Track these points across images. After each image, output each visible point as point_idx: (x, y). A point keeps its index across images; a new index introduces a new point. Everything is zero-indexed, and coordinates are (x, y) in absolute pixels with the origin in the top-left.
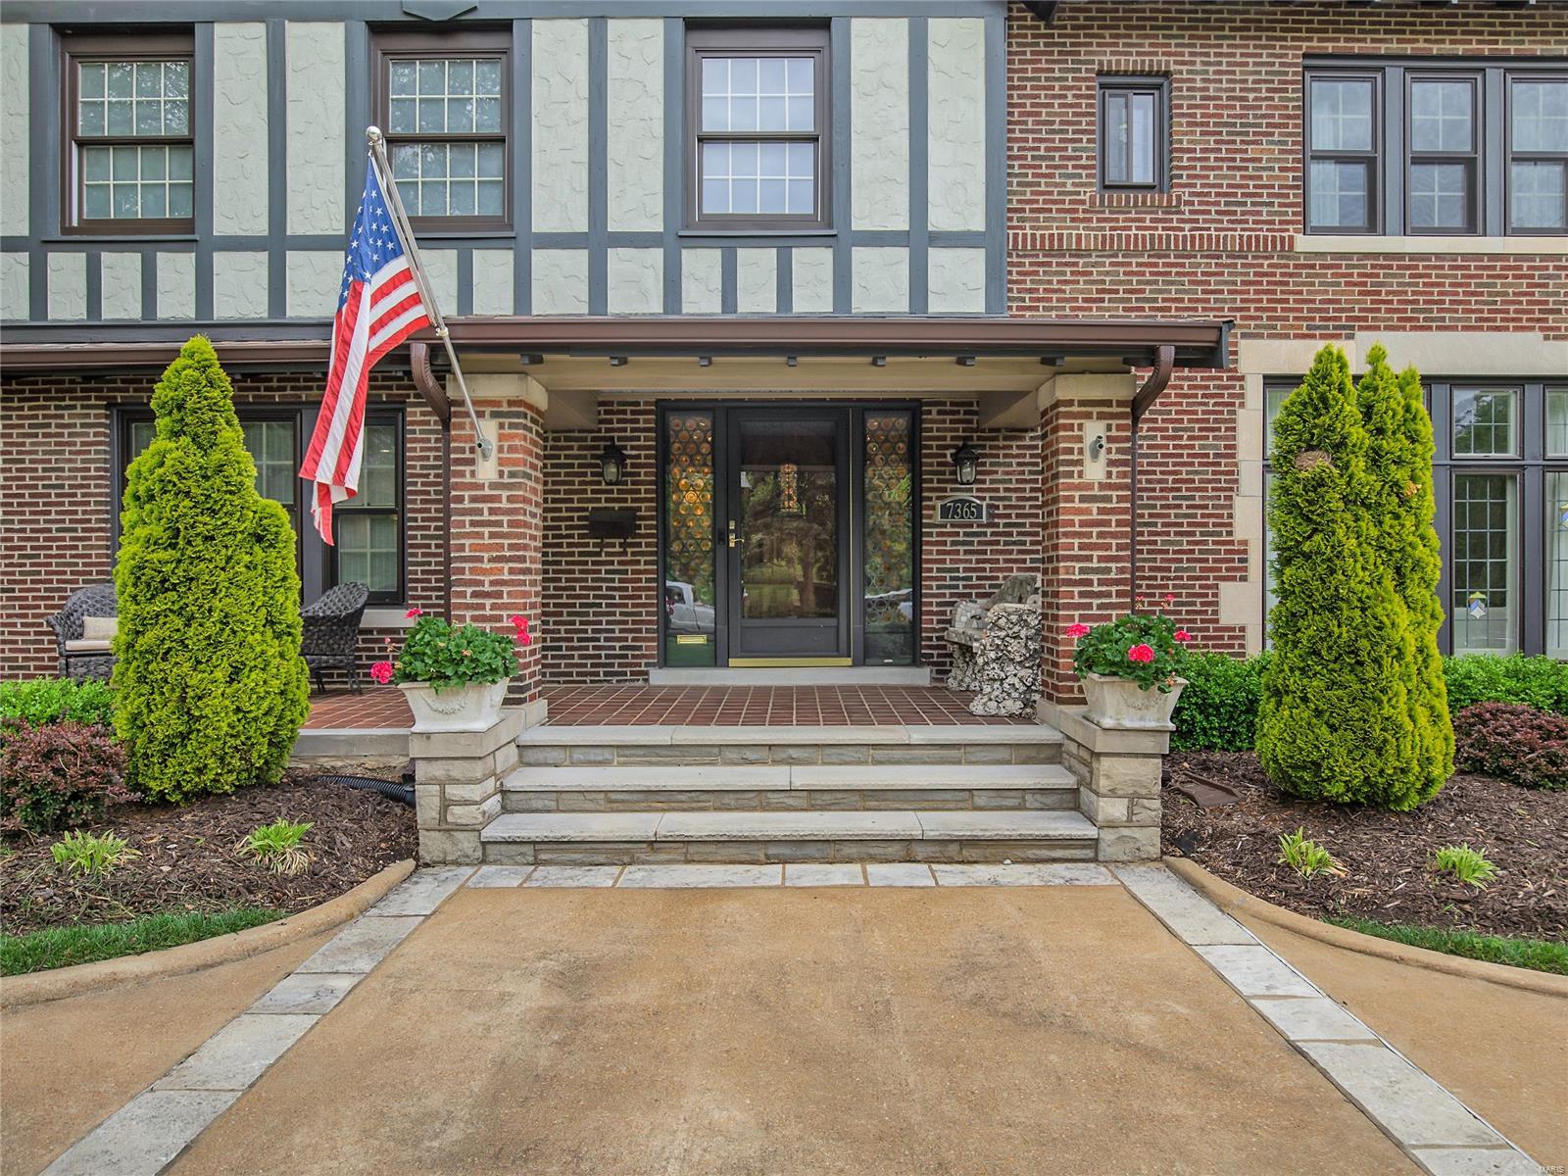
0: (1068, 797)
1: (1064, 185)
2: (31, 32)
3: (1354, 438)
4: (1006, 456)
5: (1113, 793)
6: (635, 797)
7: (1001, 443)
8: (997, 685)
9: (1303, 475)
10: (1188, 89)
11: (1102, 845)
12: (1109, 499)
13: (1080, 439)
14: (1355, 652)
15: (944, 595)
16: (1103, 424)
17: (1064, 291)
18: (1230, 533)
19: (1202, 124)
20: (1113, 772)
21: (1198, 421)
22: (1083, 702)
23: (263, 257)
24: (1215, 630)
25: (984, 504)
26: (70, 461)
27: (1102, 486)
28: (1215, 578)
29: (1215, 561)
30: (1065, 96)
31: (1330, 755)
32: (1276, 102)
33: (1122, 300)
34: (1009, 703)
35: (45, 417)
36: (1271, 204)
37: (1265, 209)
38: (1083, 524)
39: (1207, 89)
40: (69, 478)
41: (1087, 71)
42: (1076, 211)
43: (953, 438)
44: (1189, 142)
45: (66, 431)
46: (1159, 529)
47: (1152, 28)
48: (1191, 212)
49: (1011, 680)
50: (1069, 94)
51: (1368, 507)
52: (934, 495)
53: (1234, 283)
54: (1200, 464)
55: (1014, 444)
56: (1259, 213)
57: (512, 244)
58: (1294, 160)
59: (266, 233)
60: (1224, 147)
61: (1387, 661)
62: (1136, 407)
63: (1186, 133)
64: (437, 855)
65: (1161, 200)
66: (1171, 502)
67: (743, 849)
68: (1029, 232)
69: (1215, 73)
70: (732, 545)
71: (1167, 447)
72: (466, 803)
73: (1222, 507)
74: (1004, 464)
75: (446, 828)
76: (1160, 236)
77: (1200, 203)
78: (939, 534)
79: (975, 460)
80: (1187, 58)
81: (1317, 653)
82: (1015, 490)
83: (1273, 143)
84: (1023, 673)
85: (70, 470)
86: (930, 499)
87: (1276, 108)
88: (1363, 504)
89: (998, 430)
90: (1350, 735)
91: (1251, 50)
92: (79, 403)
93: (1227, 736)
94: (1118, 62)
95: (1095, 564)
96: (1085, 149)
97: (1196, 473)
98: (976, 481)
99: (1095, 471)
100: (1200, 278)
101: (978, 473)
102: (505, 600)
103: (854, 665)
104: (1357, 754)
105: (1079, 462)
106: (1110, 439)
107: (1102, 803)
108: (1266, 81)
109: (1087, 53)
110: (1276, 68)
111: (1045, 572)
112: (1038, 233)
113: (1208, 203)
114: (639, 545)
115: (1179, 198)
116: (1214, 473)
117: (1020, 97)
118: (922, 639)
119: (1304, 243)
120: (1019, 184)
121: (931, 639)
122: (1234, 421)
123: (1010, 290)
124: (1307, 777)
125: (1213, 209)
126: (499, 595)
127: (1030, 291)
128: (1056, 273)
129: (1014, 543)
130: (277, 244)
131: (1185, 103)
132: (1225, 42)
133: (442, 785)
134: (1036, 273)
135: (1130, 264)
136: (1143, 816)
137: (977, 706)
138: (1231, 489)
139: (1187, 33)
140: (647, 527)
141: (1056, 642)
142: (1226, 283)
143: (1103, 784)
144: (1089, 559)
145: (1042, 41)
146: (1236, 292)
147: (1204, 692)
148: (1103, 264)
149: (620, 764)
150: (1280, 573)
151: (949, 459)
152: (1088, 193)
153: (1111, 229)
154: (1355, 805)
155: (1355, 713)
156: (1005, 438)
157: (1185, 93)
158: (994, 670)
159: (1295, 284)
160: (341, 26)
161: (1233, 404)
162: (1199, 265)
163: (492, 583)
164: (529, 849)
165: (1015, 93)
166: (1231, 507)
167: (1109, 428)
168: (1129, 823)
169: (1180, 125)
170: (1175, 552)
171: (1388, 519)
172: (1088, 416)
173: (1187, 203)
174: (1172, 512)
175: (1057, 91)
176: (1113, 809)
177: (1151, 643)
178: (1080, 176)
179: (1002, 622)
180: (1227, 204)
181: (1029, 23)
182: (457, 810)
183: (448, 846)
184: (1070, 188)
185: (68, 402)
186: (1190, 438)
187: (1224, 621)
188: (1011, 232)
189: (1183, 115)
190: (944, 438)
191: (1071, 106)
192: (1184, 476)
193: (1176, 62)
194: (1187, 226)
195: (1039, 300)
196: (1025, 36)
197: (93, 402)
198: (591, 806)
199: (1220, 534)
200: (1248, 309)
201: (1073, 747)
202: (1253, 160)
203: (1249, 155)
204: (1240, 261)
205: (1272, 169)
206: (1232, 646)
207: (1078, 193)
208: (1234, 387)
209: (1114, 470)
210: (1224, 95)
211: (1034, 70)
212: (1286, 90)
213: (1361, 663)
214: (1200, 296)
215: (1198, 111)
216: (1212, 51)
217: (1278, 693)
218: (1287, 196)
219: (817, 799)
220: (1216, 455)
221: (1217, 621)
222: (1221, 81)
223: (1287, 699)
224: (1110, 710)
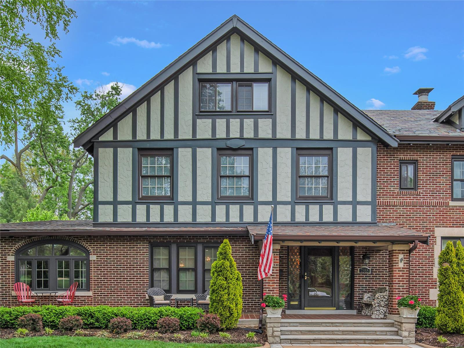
0: (396, 333)
1: (391, 189)
2: (133, 150)
3: (454, 261)
4: (375, 257)
5: (405, 330)
6: (307, 332)
7: (374, 254)
8: (378, 312)
9: (444, 267)
10: (422, 164)
11: (403, 341)
12: (404, 271)
13: (398, 258)
14: (453, 303)
15: (360, 292)
16: (403, 255)
17: (390, 215)
18: (432, 277)
19: (426, 173)
20: (405, 326)
21: (424, 248)
22: (399, 314)
23: (191, 206)
24: (429, 301)
25: (370, 269)
26: (139, 257)
27: (403, 268)
28: (429, 288)
29: (428, 283)
30: (391, 166)
31: (449, 323)
32: (445, 168)
33: (405, 218)
34: (381, 315)
35: (133, 245)
36: (443, 193)
37: (442, 195)
38: (398, 276)
39: (427, 164)
40: (139, 261)
41: (397, 160)
42: (394, 195)
43: (362, 252)
44: (422, 178)
45: (138, 249)
46: (414, 275)
47: (413, 149)
48: (423, 195)
49: (381, 310)
50: (392, 166)
51: (457, 274)
52: (357, 266)
53: (434, 213)
54: (425, 259)
55: (378, 254)
56: (440, 196)
57: (253, 204)
58: (449, 182)
59: (191, 201)
60: (431, 179)
61: (459, 304)
62: (410, 251)
63: (422, 176)
64: (272, 342)
65: (415, 193)
66: (417, 269)
67: (332, 341)
68: (382, 200)
69: (429, 160)
70: (306, 279)
71: (416, 255)
72: (277, 331)
73: (431, 270)
74: (375, 259)
75: (273, 336)
76: (415, 202)
77: (425, 193)
78: (359, 276)
79: (369, 258)
80: (422, 157)
81: (446, 303)
82: (378, 265)
83: (444, 178)
84: (384, 309)
85: (140, 259)
86: (356, 268)
87: (444, 169)
88: (456, 273)
89: (374, 250)
90: (452, 319)
91: (438, 155)
92: (142, 242)
93: (430, 325)
94: (405, 158)
95: (401, 285)
96: (396, 180)
97: (424, 261)
98: (369, 263)
99: (401, 265)
100: (425, 212)
101: (369, 261)
102: (275, 292)
103: (337, 309)
104: (453, 322)
105: (398, 263)
106: (404, 258)
107: (403, 332)
108: (442, 162)
109: (397, 155)
110: (445, 159)
111: (389, 286)
112: (384, 201)
113: (427, 193)
114: (283, 279)
115: (420, 192)
116: (428, 261)
117: (380, 166)
118: (354, 303)
119: (452, 203)
120: (379, 188)
121: (356, 303)
122: (433, 248)
123: (377, 215)
124: (444, 327)
125: (428, 195)
126: (274, 291)
127: (382, 215)
128: (389, 211)
129: (378, 279)
130: (194, 203)
131: (421, 168)
132: (432, 153)
133: (273, 328)
134: (384, 211)
135: (407, 209)
136: (412, 335)
137: (373, 316)
138: (433, 265)
139: (422, 150)
140: (285, 274)
141: (392, 301)
142: (432, 213)
143: (404, 329)
144: (400, 284)
145: (385, 152)
146: (434, 216)
147: (425, 314)
148: (400, 209)
149: (300, 327)
150: (439, 287)
151: (361, 258)
152: (397, 191)
153: (403, 200)
154: (453, 333)
155: (453, 314)
156: (376, 252)
157: (421, 165)
158: (377, 308)
159: (449, 214)
160: (210, 149)
161: (433, 244)
162: (425, 209)
163: (272, 288)
164: (289, 341)
165: (378, 165)
166: (432, 270)
167: (404, 256)
168: (409, 337)
169: (420, 173)
170: (418, 281)
171: (460, 276)
172: (400, 253)
173: (422, 193)
174: (418, 271)
175: (389, 165)
176: (406, 334)
177: (413, 301)
178: (395, 186)
179: (379, 297)
180: (432, 193)
181: (382, 148)
182: (276, 333)
183: (274, 340)
184: (392, 189)
185: (139, 242)
186: (422, 252)
187: (431, 299)
188: (377, 201)
189: (421, 171)
190: (360, 252)
191: (392, 169)
192: (421, 262)
193: (419, 158)
194: (422, 199)
195: (384, 218)
196: (381, 151)
197: (145, 242)
198: (298, 334)
199: (430, 277)
200: (437, 220)
201: (397, 323)
202: (439, 182)
203: (438, 181)
204: (435, 208)
205: (444, 184)
206: (433, 305)
207: (394, 191)
208: (433, 240)
209: (405, 265)
210: (431, 166)
211: (383, 160)
212: (447, 165)
213: (454, 305)
214: (425, 217)
215: (425, 170)
216: (428, 155)
217: (439, 311)
218: (447, 191)
219: (344, 332)
220: (429, 257)
221: (429, 299)
222: (430, 162)
223: (440, 312)
224: (405, 314)
